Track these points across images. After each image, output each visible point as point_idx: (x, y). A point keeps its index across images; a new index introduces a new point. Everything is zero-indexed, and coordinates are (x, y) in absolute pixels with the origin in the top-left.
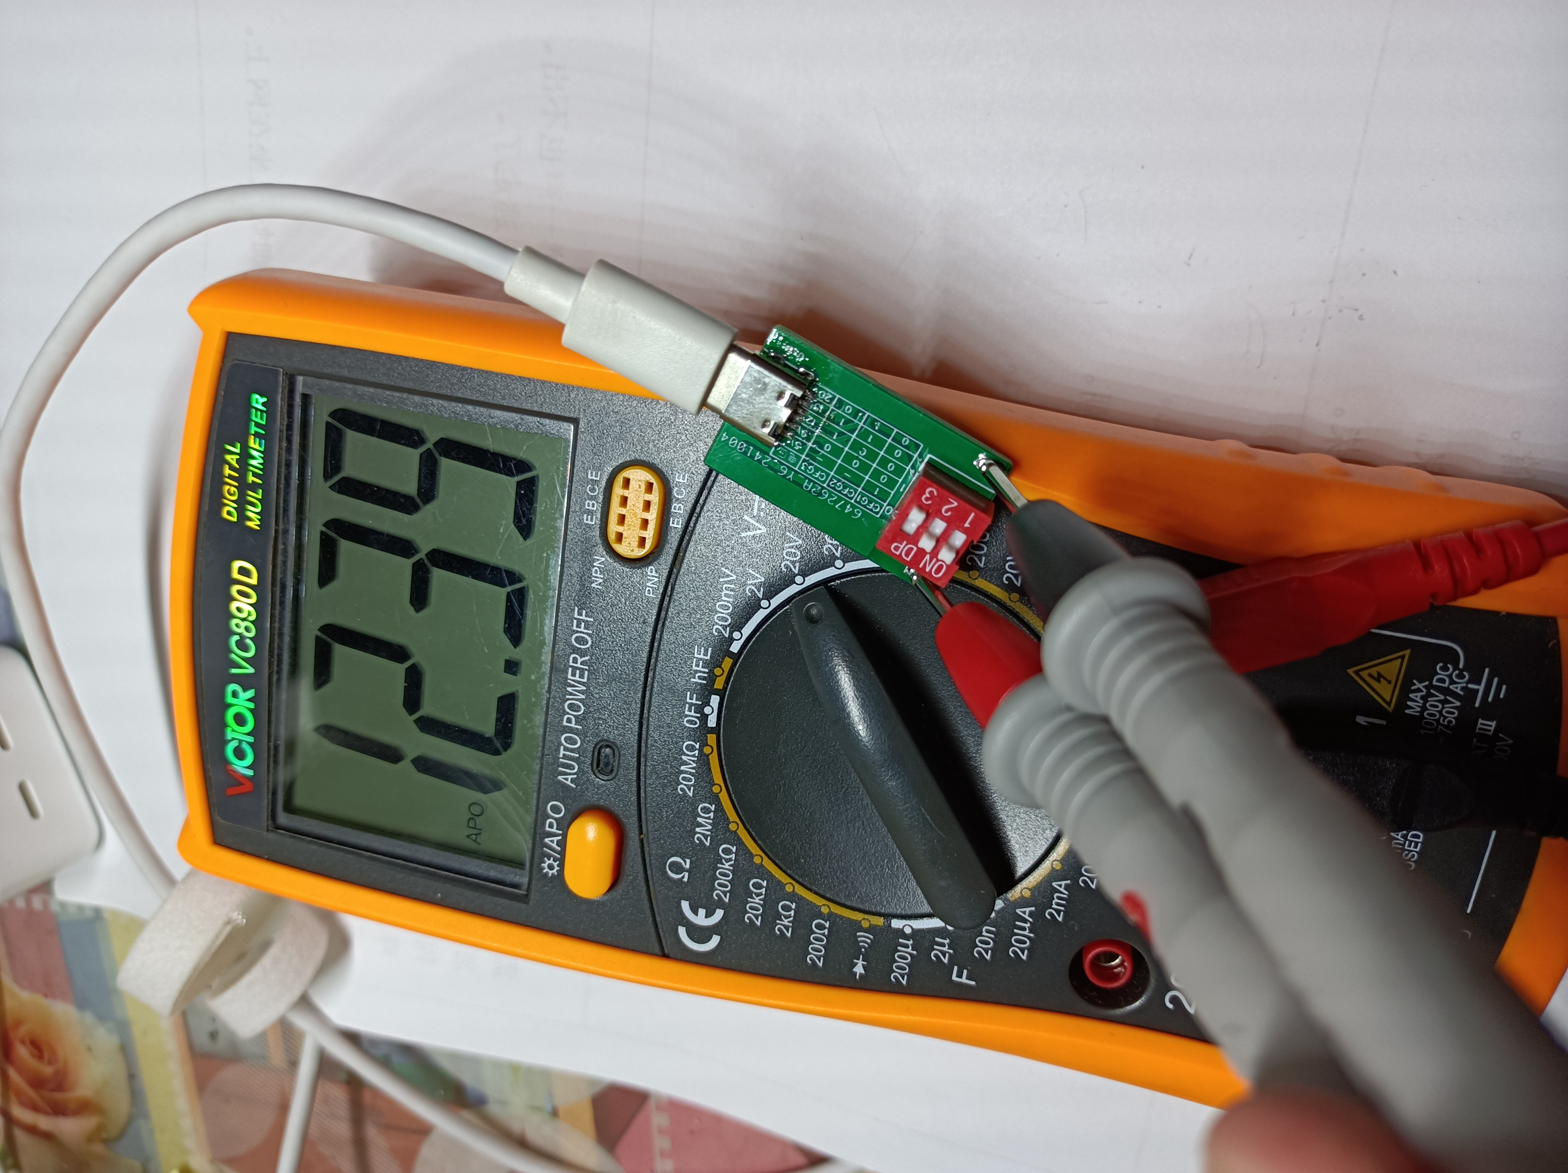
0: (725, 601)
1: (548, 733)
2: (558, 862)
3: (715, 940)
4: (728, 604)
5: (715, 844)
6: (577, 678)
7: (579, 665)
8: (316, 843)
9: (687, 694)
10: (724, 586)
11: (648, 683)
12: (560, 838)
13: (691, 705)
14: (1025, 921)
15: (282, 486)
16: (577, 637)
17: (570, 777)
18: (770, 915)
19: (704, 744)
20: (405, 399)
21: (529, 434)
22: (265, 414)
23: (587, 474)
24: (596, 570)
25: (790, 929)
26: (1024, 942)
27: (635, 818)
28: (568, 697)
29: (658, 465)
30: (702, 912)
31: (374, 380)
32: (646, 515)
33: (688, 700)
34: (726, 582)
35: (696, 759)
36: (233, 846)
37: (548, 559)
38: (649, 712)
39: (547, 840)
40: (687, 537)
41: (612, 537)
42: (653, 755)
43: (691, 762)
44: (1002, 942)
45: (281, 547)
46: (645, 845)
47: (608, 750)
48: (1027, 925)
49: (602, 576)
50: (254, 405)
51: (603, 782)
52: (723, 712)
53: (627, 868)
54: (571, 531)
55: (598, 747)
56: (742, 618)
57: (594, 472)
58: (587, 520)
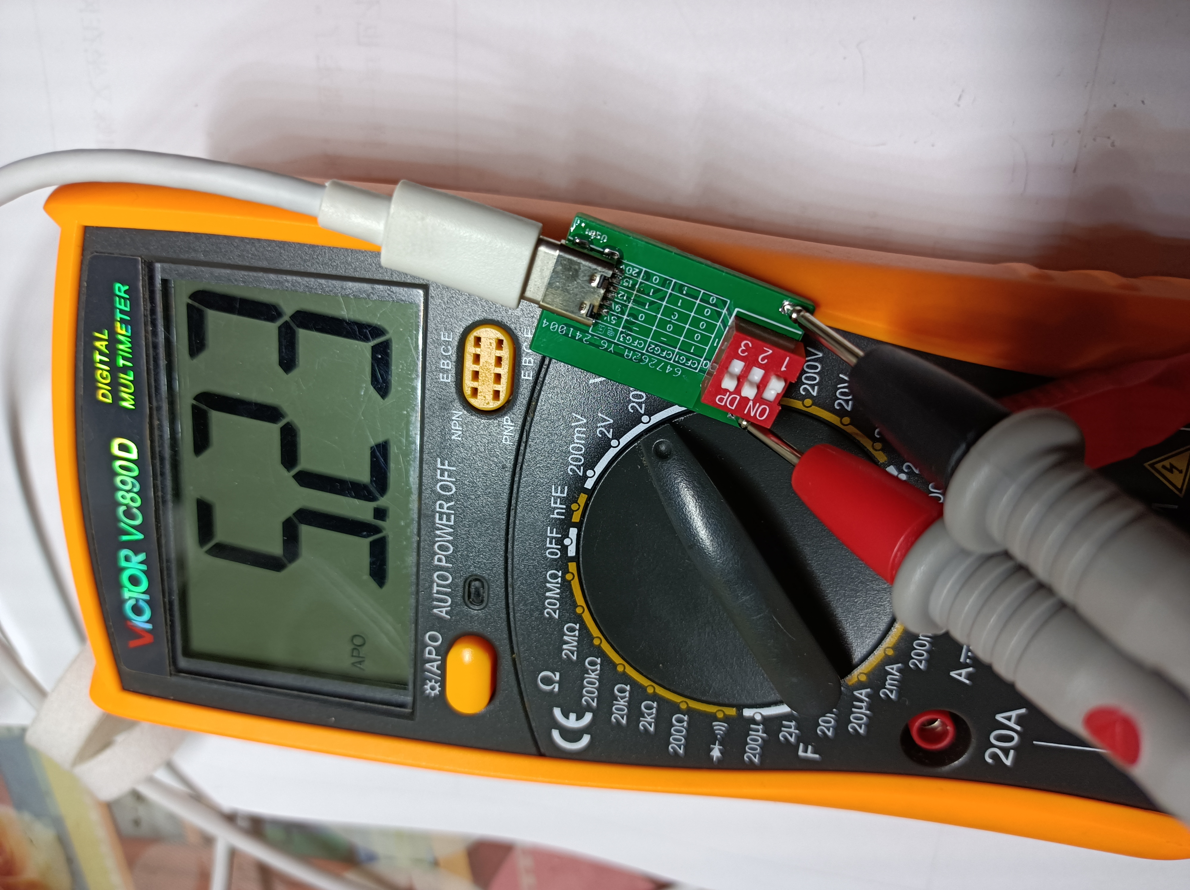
0: (578, 443)
1: (421, 572)
2: (439, 684)
3: (586, 739)
4: (581, 446)
5: (581, 659)
6: (444, 522)
7: (445, 510)
8: (216, 683)
9: (547, 528)
10: (576, 429)
11: (510, 521)
12: (439, 662)
13: (552, 538)
14: (862, 701)
15: (152, 367)
16: (442, 485)
17: (444, 610)
18: (634, 714)
19: (566, 571)
20: (261, 277)
21: (382, 301)
22: (128, 302)
23: (440, 335)
24: (455, 423)
25: (653, 724)
26: (861, 719)
27: (507, 641)
28: (437, 539)
29: (507, 323)
30: (573, 716)
31: (229, 262)
32: (498, 370)
33: (549, 534)
34: (577, 426)
35: (559, 585)
36: (140, 691)
37: (408, 416)
38: (513, 547)
39: (428, 666)
40: (538, 388)
41: (467, 391)
42: (519, 584)
43: (556, 589)
44: (843, 722)
45: (156, 422)
46: (517, 662)
47: (477, 583)
48: (864, 705)
49: (461, 429)
50: (117, 293)
51: (476, 611)
52: (581, 542)
53: (502, 684)
54: (428, 389)
55: (468, 581)
56: (594, 457)
57: (447, 334)
58: (443, 378)
